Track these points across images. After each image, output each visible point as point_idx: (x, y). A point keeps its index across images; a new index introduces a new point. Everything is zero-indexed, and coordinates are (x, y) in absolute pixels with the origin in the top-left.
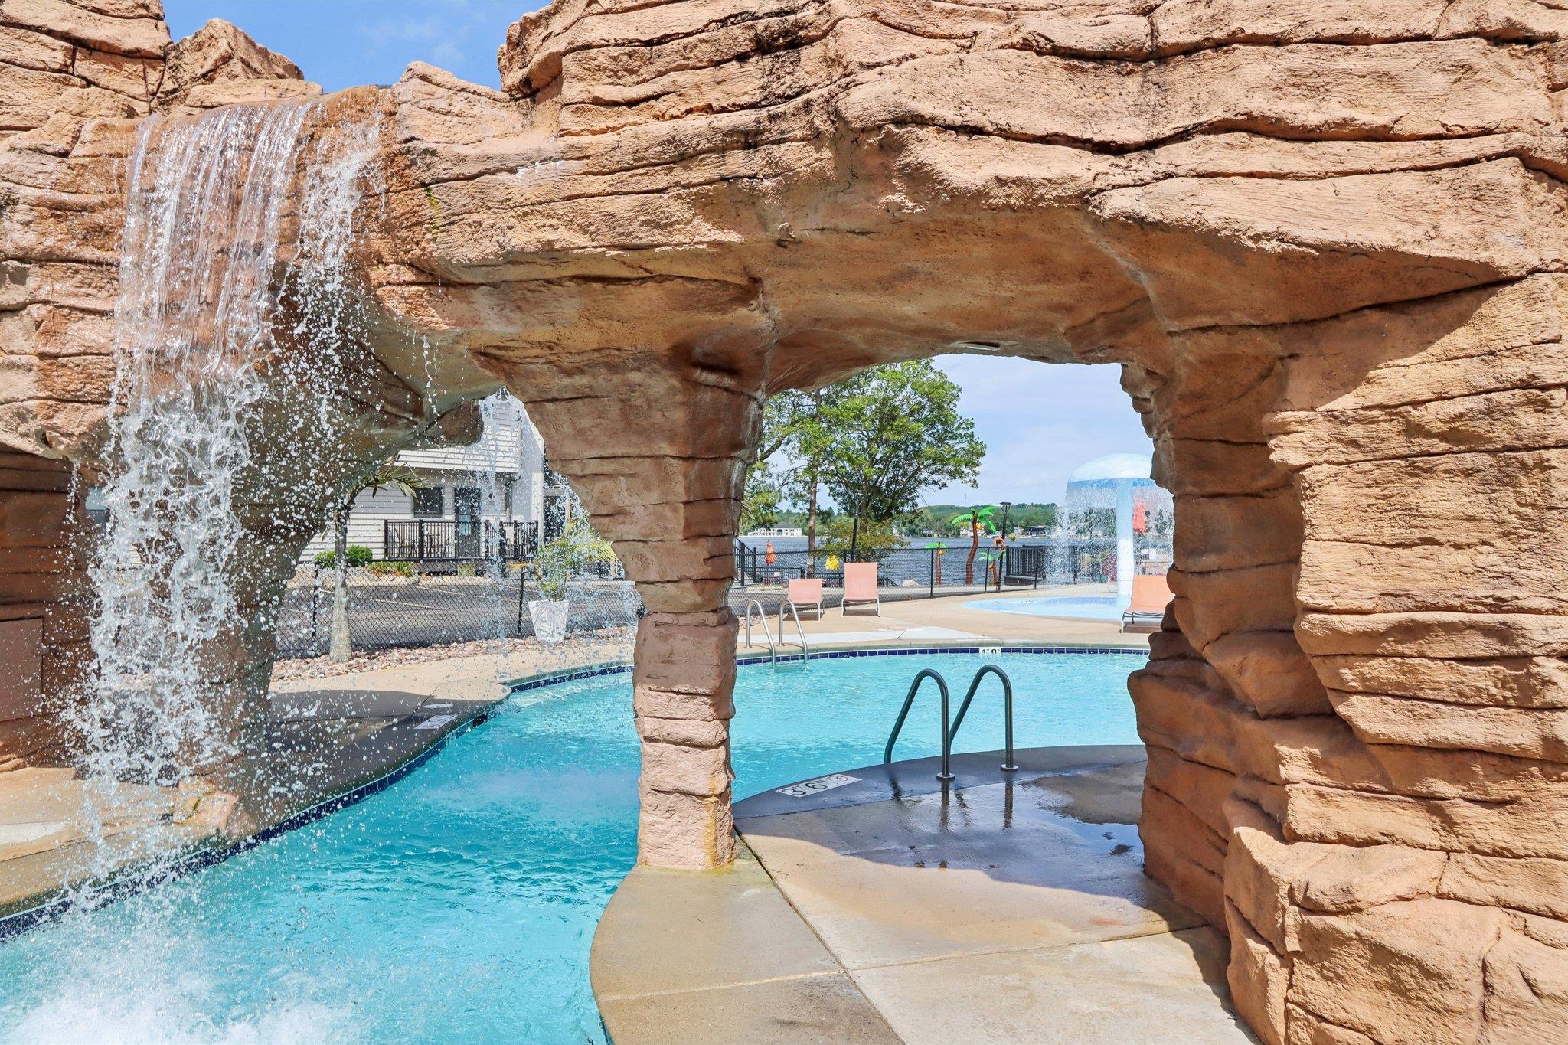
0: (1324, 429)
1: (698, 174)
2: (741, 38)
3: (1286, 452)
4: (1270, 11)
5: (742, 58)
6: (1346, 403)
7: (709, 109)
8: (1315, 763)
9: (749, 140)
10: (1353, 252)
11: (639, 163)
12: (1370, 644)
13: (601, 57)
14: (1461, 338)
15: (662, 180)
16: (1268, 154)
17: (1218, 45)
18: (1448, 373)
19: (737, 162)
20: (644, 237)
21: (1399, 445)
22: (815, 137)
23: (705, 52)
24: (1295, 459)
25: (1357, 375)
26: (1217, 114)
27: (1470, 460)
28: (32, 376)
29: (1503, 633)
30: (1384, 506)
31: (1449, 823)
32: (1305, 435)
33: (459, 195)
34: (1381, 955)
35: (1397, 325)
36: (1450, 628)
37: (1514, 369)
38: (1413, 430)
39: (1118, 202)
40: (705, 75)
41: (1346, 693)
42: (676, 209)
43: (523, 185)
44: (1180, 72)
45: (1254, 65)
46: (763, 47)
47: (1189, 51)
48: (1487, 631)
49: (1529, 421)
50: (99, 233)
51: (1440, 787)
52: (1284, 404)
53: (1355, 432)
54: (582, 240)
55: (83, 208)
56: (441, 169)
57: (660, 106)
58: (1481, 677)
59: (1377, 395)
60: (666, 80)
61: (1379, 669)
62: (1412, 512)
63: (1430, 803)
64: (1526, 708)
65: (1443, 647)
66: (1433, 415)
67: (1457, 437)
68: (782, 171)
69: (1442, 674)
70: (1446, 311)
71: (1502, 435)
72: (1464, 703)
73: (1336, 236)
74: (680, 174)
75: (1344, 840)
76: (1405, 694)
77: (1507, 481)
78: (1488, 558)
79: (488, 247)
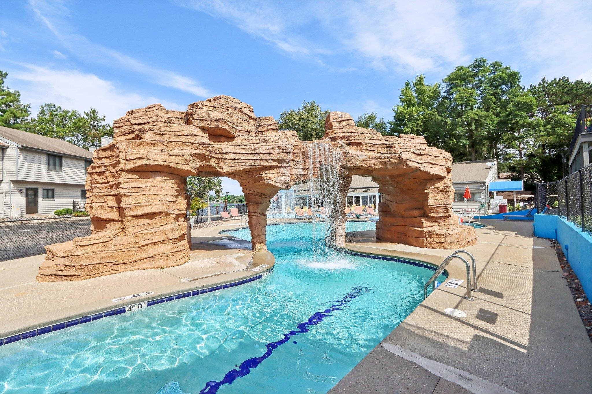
0: (431, 189)
1: (382, 160)
2: (385, 146)
3: (427, 191)
4: (430, 153)
5: (385, 148)
6: (432, 187)
7: (381, 153)
8: (425, 220)
9: (388, 158)
10: (437, 175)
11: (375, 158)
12: (434, 208)
13: (368, 145)
14: (442, 182)
15: (377, 160)
16: (431, 166)
17: (426, 155)
18: (441, 185)
19: (387, 160)
20: (373, 166)
21: (437, 191)
22: (396, 159)
23: (381, 147)
24: (428, 192)
25: (434, 185)
26: (427, 162)
27: (442, 192)
28: (289, 177)
29: (446, 207)
30: (435, 196)
31: (439, 223)
32: (429, 190)
33: (351, 158)
34: (437, 234)
35: (437, 181)
36: (441, 206)
37: (446, 185)
38: (438, 190)
39: (422, 169)
40: (381, 149)
41: (430, 213)
42: (377, 163)
43: (360, 158)
44: (423, 157)
45: (430, 158)
46: (387, 147)
47: (424, 155)
48: (444, 206)
49: (447, 189)
50: (296, 157)
51: (439, 220)
52: (427, 187)
53: (433, 190)
54: (366, 165)
55: (296, 153)
56: (349, 155)
57: (375, 151)
58: (443, 210)
59: (436, 187)
60: (376, 149)
61: (434, 210)
62: (437, 197)
63: (438, 222)
64: (447, 212)
65: (440, 208)
66: (440, 189)
67: (442, 190)
68: (390, 161)
69: (440, 210)
70: (441, 180)
71: (445, 190)
72: (442, 213)
73: (437, 173)
74: (379, 160)
75: (429, 227)
76: (436, 212)
77: (445, 194)
78: (444, 200)
79: (354, 165)
